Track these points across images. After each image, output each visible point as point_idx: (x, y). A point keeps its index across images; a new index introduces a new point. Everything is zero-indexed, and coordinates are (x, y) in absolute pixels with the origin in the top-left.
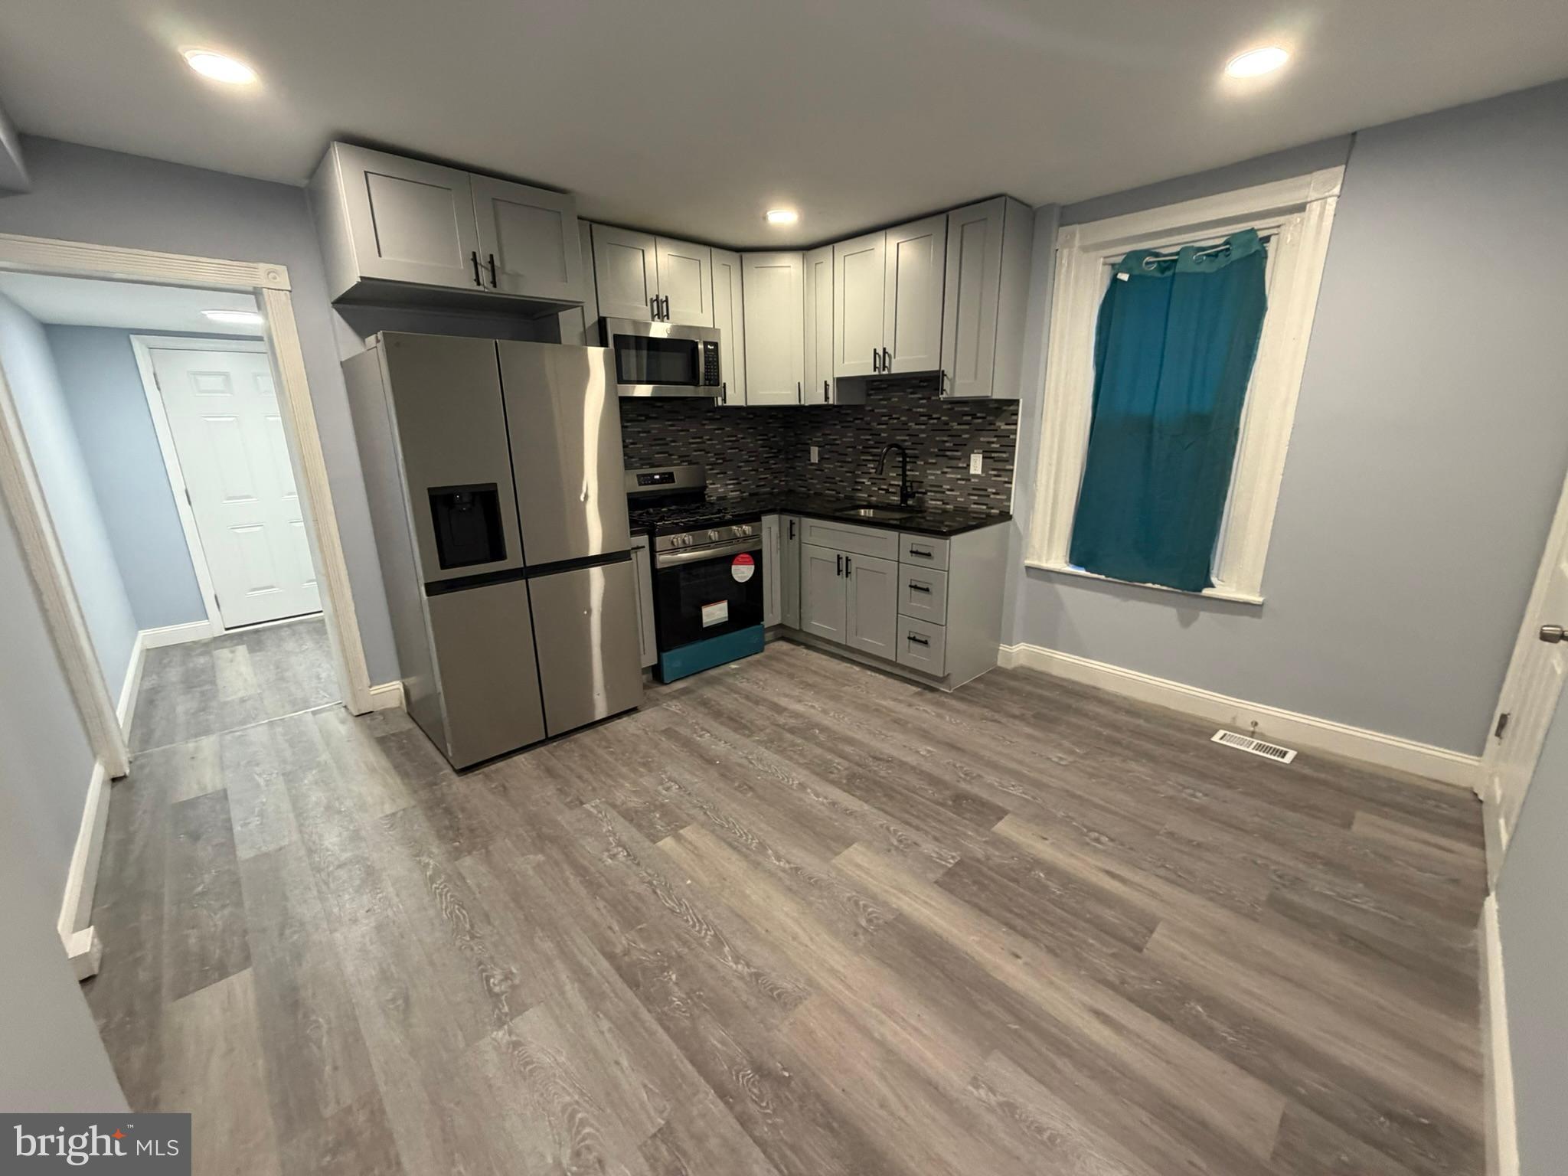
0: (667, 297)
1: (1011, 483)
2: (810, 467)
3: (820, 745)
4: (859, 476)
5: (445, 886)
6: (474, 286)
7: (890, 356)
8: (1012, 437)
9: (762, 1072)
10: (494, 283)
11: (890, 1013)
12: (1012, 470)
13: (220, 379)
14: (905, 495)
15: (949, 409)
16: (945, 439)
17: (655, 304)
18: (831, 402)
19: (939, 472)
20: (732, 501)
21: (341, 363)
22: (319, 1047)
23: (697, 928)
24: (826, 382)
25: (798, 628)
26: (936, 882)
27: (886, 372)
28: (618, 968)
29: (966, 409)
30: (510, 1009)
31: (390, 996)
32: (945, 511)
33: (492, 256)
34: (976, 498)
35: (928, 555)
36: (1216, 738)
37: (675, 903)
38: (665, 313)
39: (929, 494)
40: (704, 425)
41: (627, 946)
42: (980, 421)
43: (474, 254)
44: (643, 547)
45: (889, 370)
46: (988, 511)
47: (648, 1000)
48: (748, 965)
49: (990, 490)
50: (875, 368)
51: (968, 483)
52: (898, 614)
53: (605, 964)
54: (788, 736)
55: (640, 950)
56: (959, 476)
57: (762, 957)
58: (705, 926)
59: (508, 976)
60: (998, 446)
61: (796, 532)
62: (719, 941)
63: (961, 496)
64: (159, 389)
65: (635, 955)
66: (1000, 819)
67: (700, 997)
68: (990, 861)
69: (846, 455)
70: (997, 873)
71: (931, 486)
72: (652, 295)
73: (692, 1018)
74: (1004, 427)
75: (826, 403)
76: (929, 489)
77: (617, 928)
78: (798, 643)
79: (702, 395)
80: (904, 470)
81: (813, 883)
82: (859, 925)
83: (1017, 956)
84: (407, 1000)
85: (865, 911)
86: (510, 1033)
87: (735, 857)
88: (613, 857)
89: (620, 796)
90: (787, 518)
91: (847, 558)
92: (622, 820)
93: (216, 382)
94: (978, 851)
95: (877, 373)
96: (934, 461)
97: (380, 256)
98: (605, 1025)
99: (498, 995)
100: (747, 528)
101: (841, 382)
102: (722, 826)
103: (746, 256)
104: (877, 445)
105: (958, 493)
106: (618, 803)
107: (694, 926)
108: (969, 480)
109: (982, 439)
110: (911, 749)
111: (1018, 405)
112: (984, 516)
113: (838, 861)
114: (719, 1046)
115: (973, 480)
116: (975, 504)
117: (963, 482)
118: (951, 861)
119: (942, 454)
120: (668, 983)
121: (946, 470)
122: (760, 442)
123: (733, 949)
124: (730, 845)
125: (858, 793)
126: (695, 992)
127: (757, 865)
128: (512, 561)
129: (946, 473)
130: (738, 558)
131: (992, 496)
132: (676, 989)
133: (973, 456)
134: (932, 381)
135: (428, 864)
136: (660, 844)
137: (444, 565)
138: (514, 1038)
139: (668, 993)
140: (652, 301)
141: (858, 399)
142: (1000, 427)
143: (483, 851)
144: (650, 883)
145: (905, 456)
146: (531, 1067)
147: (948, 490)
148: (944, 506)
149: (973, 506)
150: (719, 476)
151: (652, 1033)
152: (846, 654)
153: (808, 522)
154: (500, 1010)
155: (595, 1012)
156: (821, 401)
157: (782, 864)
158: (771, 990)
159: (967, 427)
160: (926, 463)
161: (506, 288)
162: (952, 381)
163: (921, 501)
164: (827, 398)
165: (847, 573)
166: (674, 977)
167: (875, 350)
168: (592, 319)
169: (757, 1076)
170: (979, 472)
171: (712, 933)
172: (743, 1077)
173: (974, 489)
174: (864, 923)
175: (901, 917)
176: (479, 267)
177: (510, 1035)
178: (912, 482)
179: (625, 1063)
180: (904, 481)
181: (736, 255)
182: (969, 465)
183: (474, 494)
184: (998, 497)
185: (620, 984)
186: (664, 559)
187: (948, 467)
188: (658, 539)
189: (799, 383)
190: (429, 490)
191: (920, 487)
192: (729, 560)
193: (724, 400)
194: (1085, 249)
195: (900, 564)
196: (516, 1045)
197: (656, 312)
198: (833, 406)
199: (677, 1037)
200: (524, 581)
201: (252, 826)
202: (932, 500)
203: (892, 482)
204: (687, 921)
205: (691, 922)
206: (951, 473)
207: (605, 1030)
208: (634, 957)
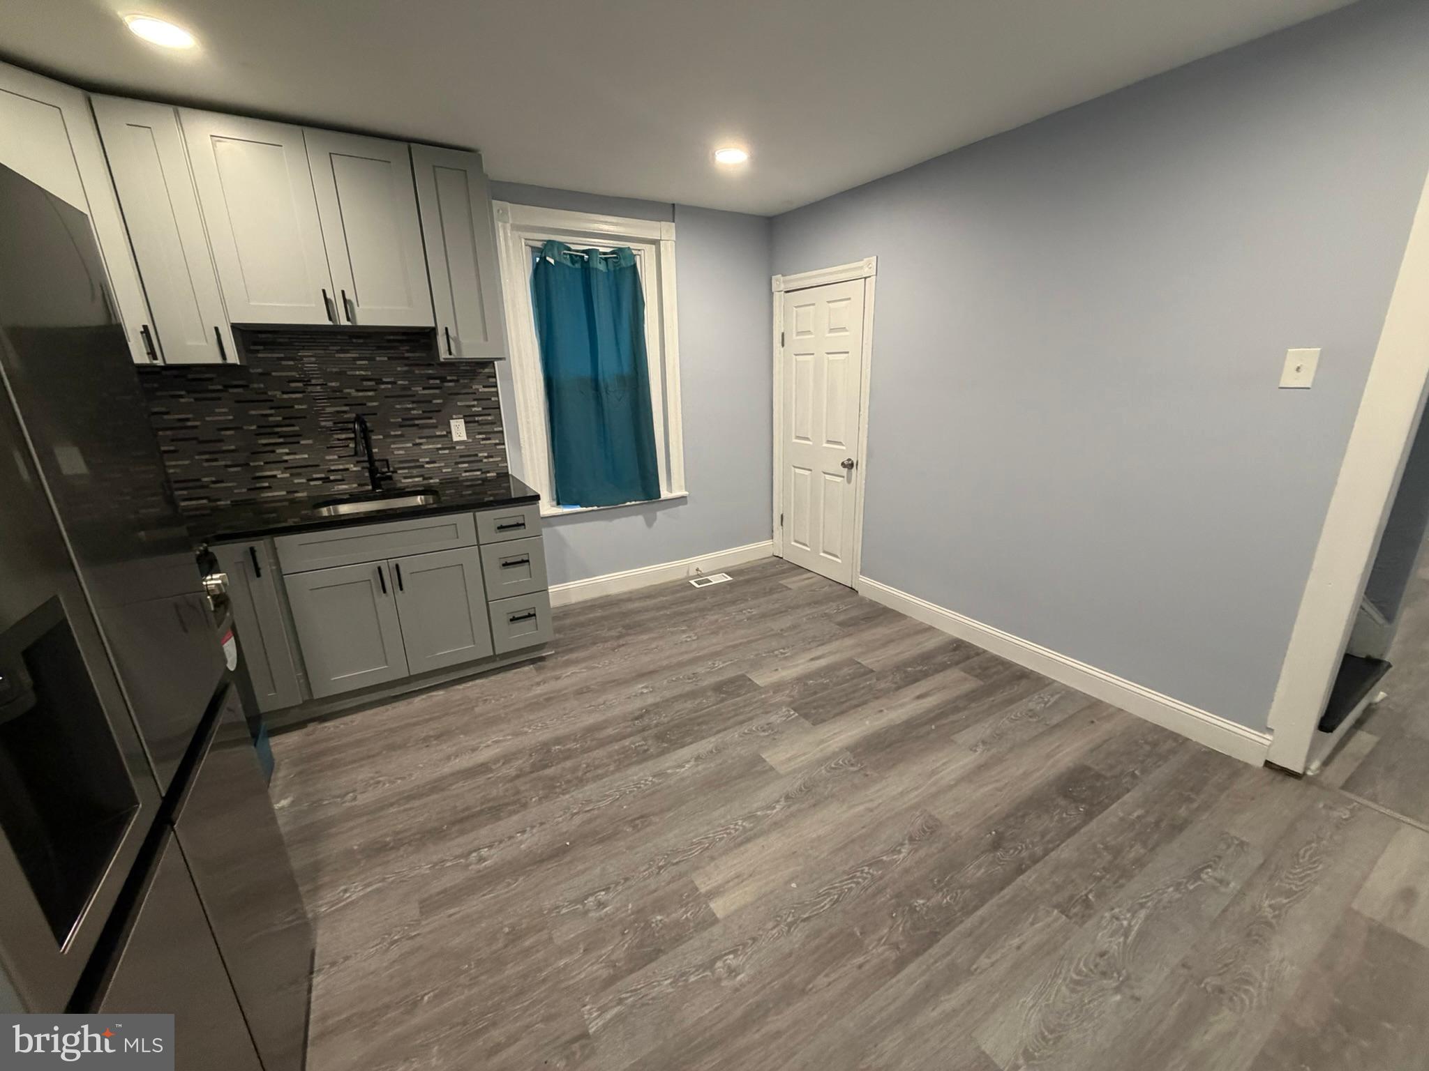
1: (504, 444)
3: (585, 750)
7: (350, 303)
8: (494, 399)
12: (502, 432)
15: (406, 372)
16: (410, 406)
19: (410, 445)
23: (860, 880)
24: (213, 330)
25: (302, 702)
26: (814, 724)
27: (350, 323)
28: (917, 954)
29: (430, 372)
34: (466, 465)
35: (521, 525)
36: (697, 585)
37: (825, 899)
39: (400, 472)
41: (887, 947)
46: (484, 476)
47: (949, 924)
48: (902, 844)
49: (480, 455)
50: (331, 316)
51: (454, 451)
53: (911, 968)
54: (550, 772)
55: (890, 932)
56: (439, 446)
58: (858, 874)
60: (480, 409)
61: (265, 562)
63: (446, 466)
65: (898, 936)
66: (750, 680)
68: (795, 696)
73: (961, 888)
74: (482, 390)
77: (861, 960)
80: (367, 449)
81: (807, 789)
82: (858, 771)
83: (881, 710)
85: (842, 766)
87: (761, 841)
89: (589, 973)
91: (395, 566)
94: (783, 698)
95: (336, 323)
96: (398, 433)
98: (984, 961)
104: (287, 422)
105: (443, 464)
107: (858, 883)
108: (454, 448)
109: (459, 404)
110: (634, 696)
111: (493, 365)
112: (480, 482)
114: (983, 871)
115: (457, 448)
116: (466, 471)
117: (447, 452)
118: (792, 713)
119: (408, 423)
120: (928, 907)
121: (418, 441)
123: (886, 853)
124: (739, 845)
125: (688, 740)
126: (935, 885)
129: (421, 444)
130: (222, 631)
131: (485, 460)
132: (933, 900)
133: (453, 423)
138: (1021, 1059)
142: (478, 389)
144: (790, 925)
145: (362, 429)
147: (428, 463)
148: (426, 482)
149: (464, 474)
151: (982, 921)
155: (973, 974)
156: (209, 358)
157: (779, 807)
159: (437, 391)
160: (387, 436)
162: (457, 341)
165: (401, 585)
166: (921, 902)
167: (327, 295)
170: (464, 437)
173: (461, 457)
174: (854, 769)
175: (850, 749)
179: (1017, 941)
180: (370, 462)
182: (450, 432)
184: (491, 460)
185: (936, 950)
187: (421, 438)
195: (482, 547)
199: (982, 900)
202: (405, 478)
203: (333, 468)
204: (850, 889)
205: (853, 885)
206: (427, 443)
207: (988, 961)
208: (901, 938)
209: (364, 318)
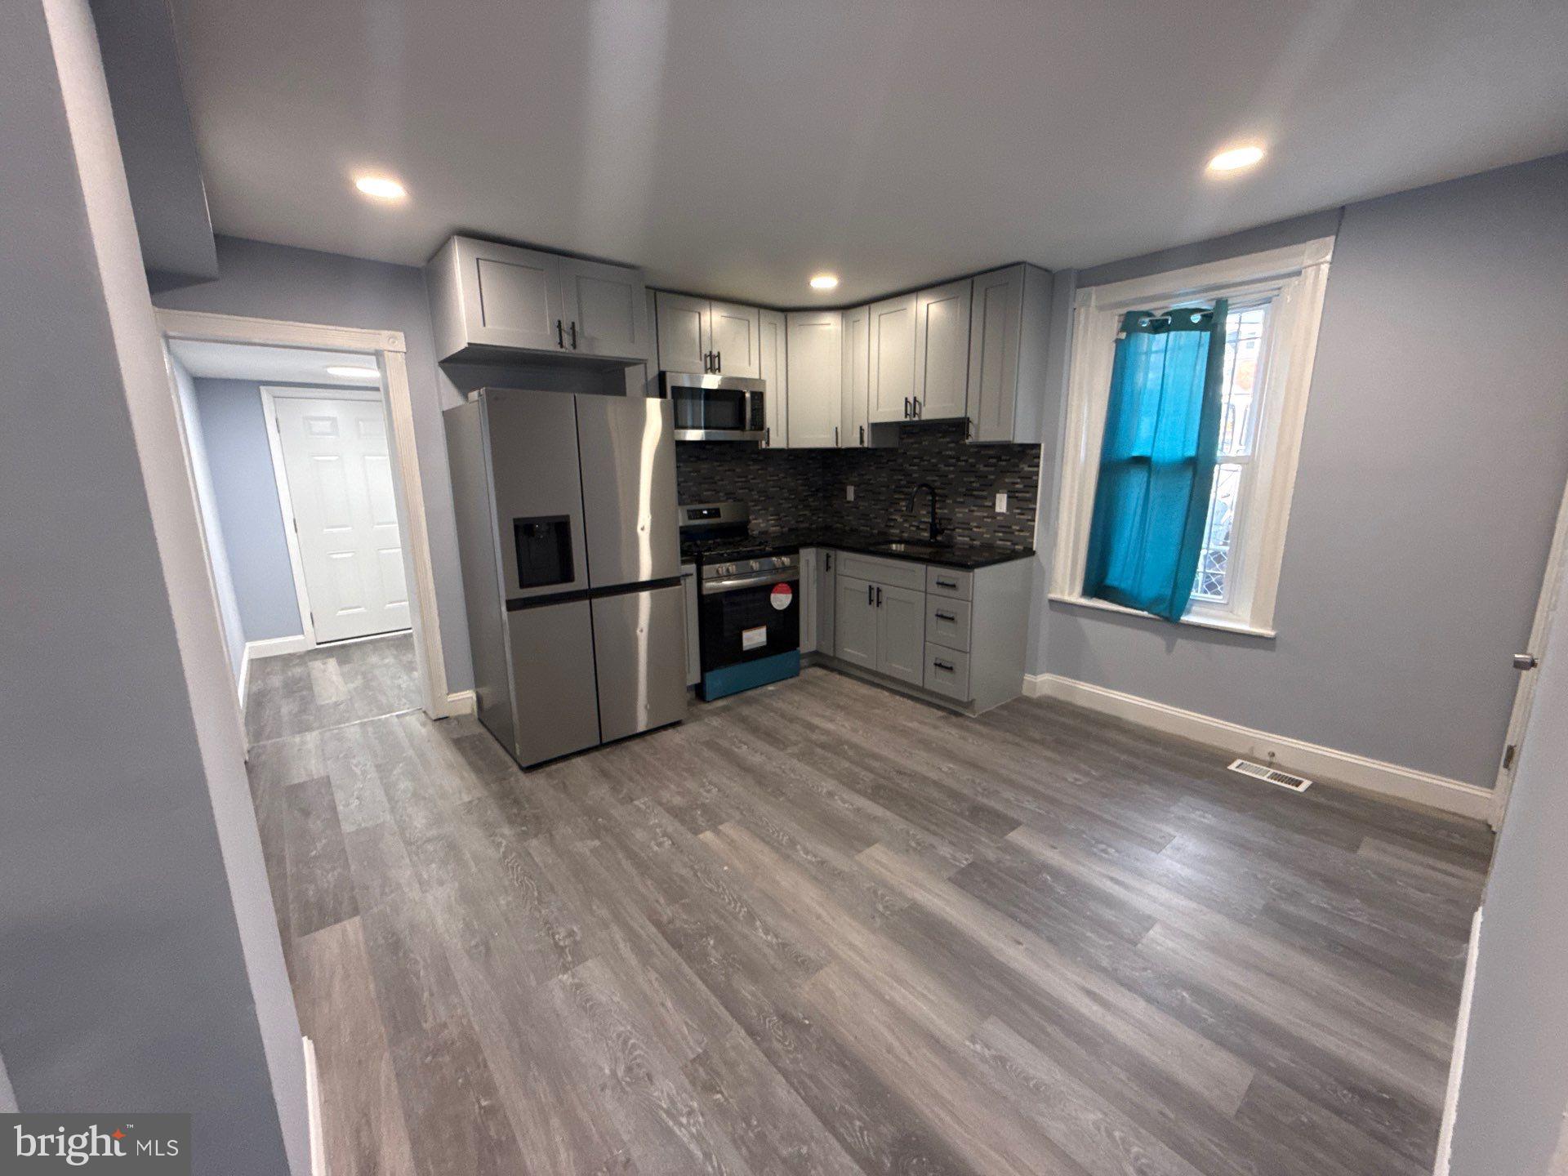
0: (719, 353)
1: (1034, 521)
2: (846, 505)
3: (849, 759)
4: (891, 514)
5: (516, 861)
6: (558, 349)
7: (920, 404)
8: (1034, 478)
9: (786, 1019)
10: (574, 346)
11: (900, 981)
12: (1034, 510)
13: (328, 423)
14: (935, 531)
15: (976, 452)
16: (972, 480)
17: (708, 359)
18: (866, 445)
19: (967, 511)
20: (772, 535)
21: (443, 413)
22: (418, 978)
23: (733, 905)
24: (861, 427)
25: (832, 655)
26: (949, 879)
27: (916, 419)
28: (664, 933)
29: (991, 452)
30: (572, 958)
31: (473, 943)
32: (972, 547)
33: (573, 323)
34: (1001, 534)
35: (953, 586)
36: (1232, 767)
37: (713, 884)
38: (717, 367)
39: (957, 530)
40: (749, 465)
41: (671, 916)
42: (1004, 463)
43: (559, 322)
44: (691, 575)
45: (920, 415)
46: (1012, 547)
47: (690, 959)
48: (776, 936)
49: (1014, 527)
50: (906, 414)
51: (995, 521)
52: (925, 641)
53: (653, 930)
54: (819, 750)
55: (683, 920)
56: (985, 514)
57: (790, 931)
58: (739, 904)
59: (571, 934)
60: (1022, 486)
61: (832, 564)
62: (751, 917)
63: (987, 533)
64: (279, 431)
65: (678, 924)
66: (1013, 829)
67: (734, 959)
68: (1001, 865)
69: (880, 493)
70: (1006, 874)
71: (959, 523)
72: (706, 351)
73: (727, 975)
74: (1027, 469)
75: (861, 446)
76: (957, 525)
77: (663, 902)
78: (832, 670)
79: (748, 438)
80: (934, 509)
81: (838, 874)
82: (877, 910)
83: (1020, 943)
84: (488, 949)
85: (882, 899)
86: (573, 976)
87: (767, 849)
88: (660, 845)
89: (665, 795)
90: (824, 552)
91: (878, 589)
92: (667, 815)
93: (325, 426)
94: (991, 855)
95: (908, 419)
96: (962, 500)
97: (484, 325)
98: (653, 975)
99: (563, 949)
100: (786, 560)
101: (876, 427)
102: (757, 824)
103: (790, 315)
104: (908, 485)
105: (985, 530)
106: (664, 801)
107: (730, 903)
108: (995, 518)
109: (1007, 480)
110: (933, 766)
111: (1040, 449)
112: (1008, 551)
113: (860, 857)
114: (750, 997)
115: (998, 518)
116: (1001, 540)
117: (989, 520)
118: (965, 862)
119: (969, 493)
120: (707, 946)
121: (973, 508)
122: (800, 482)
123: (764, 923)
124: (763, 840)
125: (881, 801)
126: (729, 956)
127: (787, 857)
128: (580, 583)
129: (974, 511)
130: (776, 587)
131: (1017, 533)
132: (713, 952)
133: (998, 496)
134: (960, 426)
135: (501, 843)
136: (701, 836)
137: (522, 585)
138: (576, 981)
139: (706, 955)
140: (706, 356)
141: (891, 442)
142: (1023, 468)
143: (548, 835)
144: (692, 867)
145: (934, 494)
146: (591, 1003)
147: (975, 527)
148: (971, 542)
149: (998, 542)
150: (761, 512)
151: (692, 984)
152: (877, 680)
153: (843, 555)
154: (565, 959)
155: (644, 965)
156: (856, 444)
157: (809, 857)
158: (797, 957)
159: (993, 469)
160: (955, 502)
161: (583, 350)
162: (978, 428)
163: (951, 537)
164: (862, 441)
165: (879, 603)
166: (712, 942)
167: (906, 399)
168: (653, 372)
169: (781, 1022)
170: (1004, 510)
171: (746, 909)
172: (769, 1022)
173: (999, 526)
174: (881, 908)
175: (915, 906)
176: (563, 333)
177: (573, 978)
178: (940, 519)
179: (669, 1004)
180: (934, 519)
181: (781, 315)
182: (994, 504)
183: (548, 524)
184: (1022, 534)
185: (665, 945)
186: (710, 586)
187: (974, 506)
188: (706, 568)
189: (836, 428)
190: (515, 520)
191: (950, 524)
192: (768, 589)
193: (768, 443)
194: (1101, 308)
195: (928, 595)
196: (578, 986)
197: (709, 366)
198: (868, 449)
199: (714, 988)
200: (587, 602)
201: (352, 807)
202: (960, 536)
203: (923, 520)
204: (724, 899)
205: (727, 900)
206: (978, 511)
207: (653, 979)
208: (677, 925)
209: (928, 413)
